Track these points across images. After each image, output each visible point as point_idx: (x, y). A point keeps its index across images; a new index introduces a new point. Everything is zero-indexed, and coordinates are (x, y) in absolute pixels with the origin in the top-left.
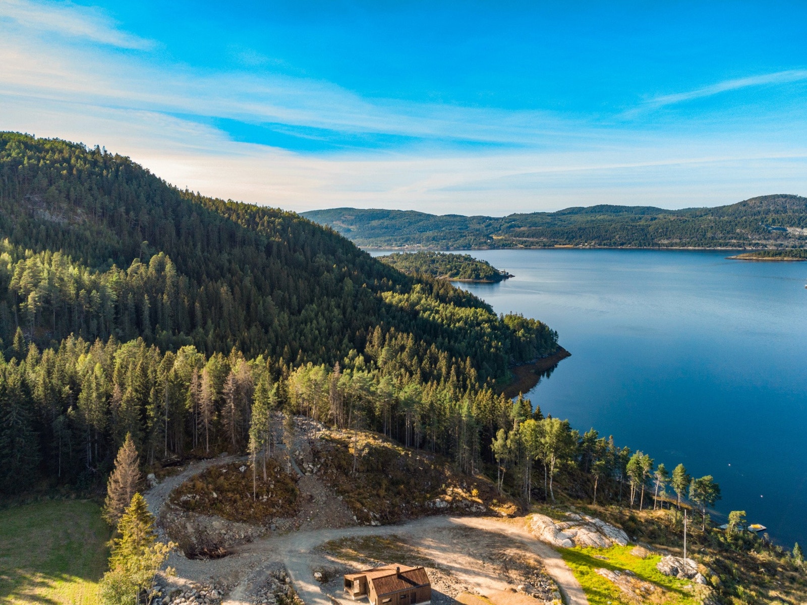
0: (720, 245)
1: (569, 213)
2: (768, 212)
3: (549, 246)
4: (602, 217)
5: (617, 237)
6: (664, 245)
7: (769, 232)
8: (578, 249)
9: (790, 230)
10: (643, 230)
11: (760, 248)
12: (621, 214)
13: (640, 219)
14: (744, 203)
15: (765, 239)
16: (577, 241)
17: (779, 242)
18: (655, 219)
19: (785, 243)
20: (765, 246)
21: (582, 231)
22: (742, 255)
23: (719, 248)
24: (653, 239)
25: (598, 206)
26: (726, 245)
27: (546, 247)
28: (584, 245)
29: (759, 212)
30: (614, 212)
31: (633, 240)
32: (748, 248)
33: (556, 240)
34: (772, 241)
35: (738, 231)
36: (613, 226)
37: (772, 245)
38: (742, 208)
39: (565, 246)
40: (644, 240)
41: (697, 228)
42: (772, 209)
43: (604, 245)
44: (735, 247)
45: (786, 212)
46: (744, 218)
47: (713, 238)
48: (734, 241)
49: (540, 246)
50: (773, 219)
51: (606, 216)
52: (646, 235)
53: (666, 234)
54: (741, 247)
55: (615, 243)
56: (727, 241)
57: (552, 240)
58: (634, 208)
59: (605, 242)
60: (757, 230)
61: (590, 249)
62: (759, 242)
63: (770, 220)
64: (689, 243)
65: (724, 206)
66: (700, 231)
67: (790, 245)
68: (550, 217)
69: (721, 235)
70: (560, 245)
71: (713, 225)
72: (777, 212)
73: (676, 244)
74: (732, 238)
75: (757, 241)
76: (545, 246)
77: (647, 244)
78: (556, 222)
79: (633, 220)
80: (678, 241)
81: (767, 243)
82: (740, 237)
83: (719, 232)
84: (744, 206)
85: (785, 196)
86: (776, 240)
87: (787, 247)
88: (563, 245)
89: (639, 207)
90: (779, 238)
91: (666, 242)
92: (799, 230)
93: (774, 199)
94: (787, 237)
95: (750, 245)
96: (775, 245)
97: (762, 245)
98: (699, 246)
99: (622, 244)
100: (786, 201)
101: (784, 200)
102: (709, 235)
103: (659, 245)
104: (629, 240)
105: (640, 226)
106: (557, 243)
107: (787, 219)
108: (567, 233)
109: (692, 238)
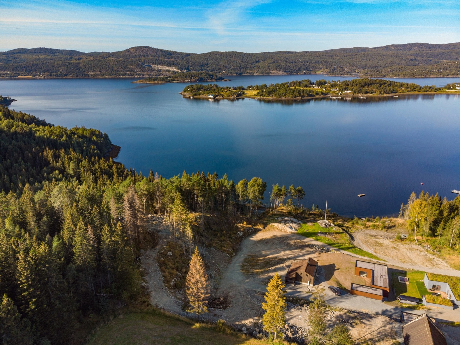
0: (122, 75)
1: (18, 53)
2: (140, 56)
3: (14, 77)
4: (43, 56)
5: (61, 70)
6: (91, 75)
7: (144, 67)
8: (36, 79)
9: (153, 66)
10: (76, 66)
11: (141, 76)
12: (55, 54)
13: (71, 58)
14: (128, 51)
15: (143, 71)
16: (34, 73)
17: (149, 73)
18: (81, 58)
19: (152, 73)
20: (143, 75)
21: (35, 66)
22: (139, 81)
23: (122, 77)
24: (84, 72)
25: (38, 48)
26: (125, 75)
27: (12, 78)
28: (39, 76)
29: (136, 56)
30: (51, 53)
31: (72, 73)
32: (136, 77)
33: (18, 72)
34: (146, 73)
35: (129, 66)
36: (56, 63)
37: (146, 75)
38: (127, 53)
39: (26, 77)
40: (78, 72)
41: (108, 65)
42: (142, 54)
43: (54, 76)
44: (130, 76)
45: (148, 56)
46: (130, 59)
47: (117, 71)
48: (128, 73)
49: (7, 77)
50: (144, 60)
51: (46, 56)
52: (79, 69)
53: (91, 68)
54: (132, 76)
55: (61, 75)
56: (125, 73)
57: (15, 72)
58: (63, 50)
59: (54, 74)
60: (138, 66)
61: (44, 79)
62: (140, 73)
63: (143, 60)
64: (105, 74)
65: (118, 52)
66: (110, 66)
67: (154, 74)
68: (4, 55)
69: (121, 69)
70: (22, 76)
71: (116, 63)
72: (144, 56)
73: (98, 75)
74: (127, 71)
75: (139, 73)
76: (11, 76)
77: (81, 75)
78: (11, 59)
79: (67, 59)
80: (99, 73)
81: (144, 73)
82: (131, 70)
83: (120, 67)
84: (128, 52)
85: (146, 47)
86: (148, 72)
87: (153, 75)
88: (24, 76)
89: (66, 50)
90: (149, 71)
91: (92, 73)
92: (156, 66)
93: (142, 48)
94: (152, 70)
95: (136, 74)
96: (148, 75)
97: (142, 75)
98: (111, 76)
99: (66, 75)
100: (147, 50)
101: (146, 49)
102: (115, 69)
103: (88, 75)
104: (69, 72)
105: (74, 63)
106: (19, 74)
107: (150, 60)
108: (25, 67)
109: (106, 71)
